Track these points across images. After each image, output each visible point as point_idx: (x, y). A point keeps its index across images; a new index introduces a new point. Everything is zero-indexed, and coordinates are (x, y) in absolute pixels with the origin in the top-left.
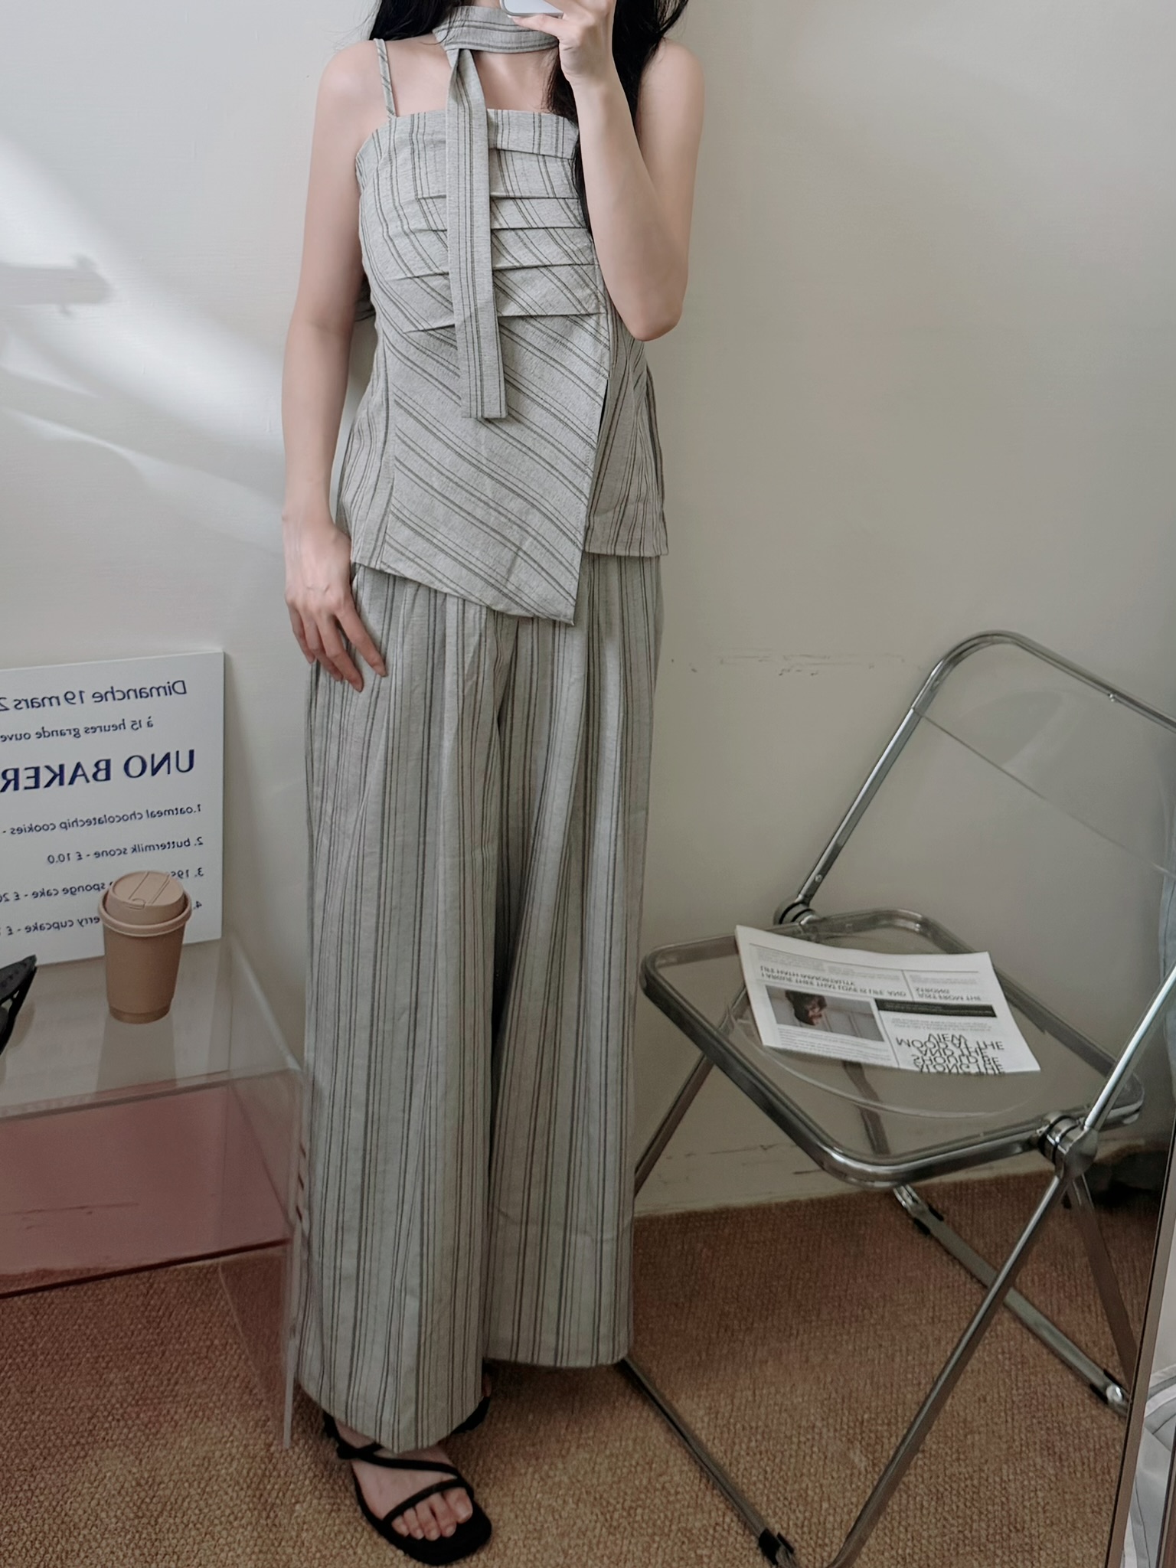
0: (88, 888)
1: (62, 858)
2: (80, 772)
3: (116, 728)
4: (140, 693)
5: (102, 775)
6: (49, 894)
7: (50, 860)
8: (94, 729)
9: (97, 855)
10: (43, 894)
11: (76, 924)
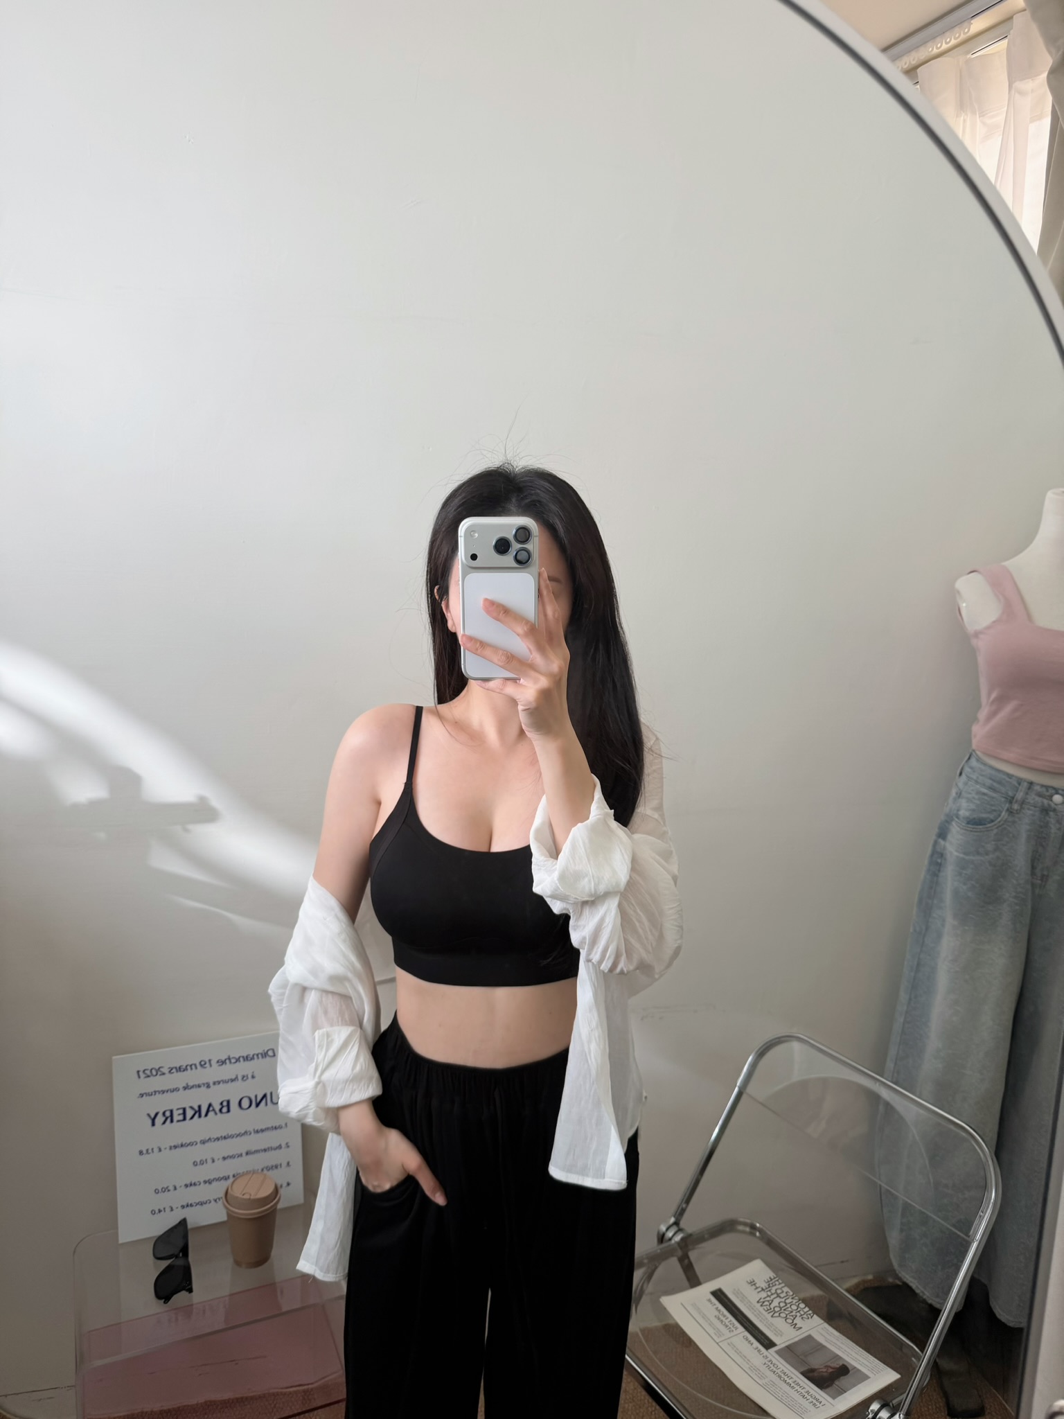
0: (219, 1179)
1: (202, 1163)
2: (211, 1109)
3: (232, 1080)
4: (246, 1058)
5: (225, 1110)
6: (195, 1184)
7: (195, 1164)
8: (219, 1083)
9: (224, 1158)
10: (191, 1185)
11: (213, 1202)
